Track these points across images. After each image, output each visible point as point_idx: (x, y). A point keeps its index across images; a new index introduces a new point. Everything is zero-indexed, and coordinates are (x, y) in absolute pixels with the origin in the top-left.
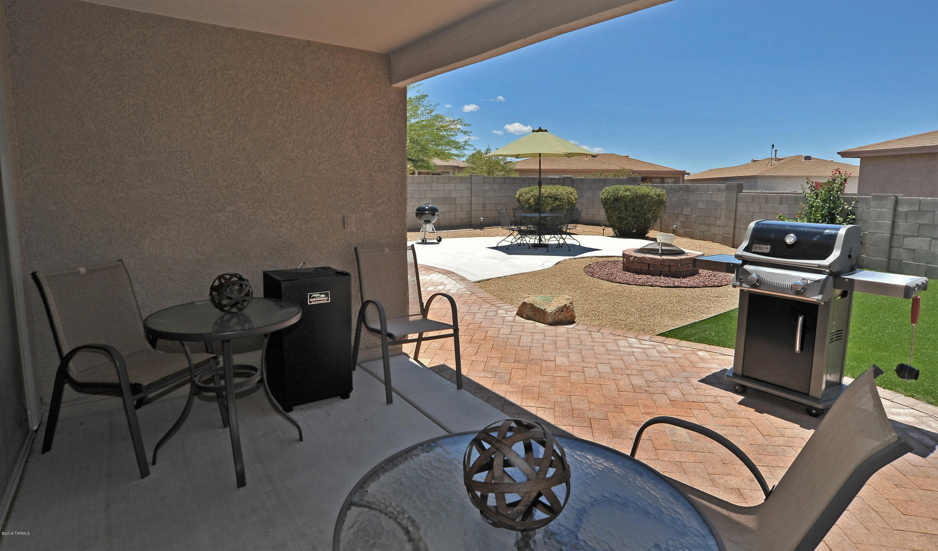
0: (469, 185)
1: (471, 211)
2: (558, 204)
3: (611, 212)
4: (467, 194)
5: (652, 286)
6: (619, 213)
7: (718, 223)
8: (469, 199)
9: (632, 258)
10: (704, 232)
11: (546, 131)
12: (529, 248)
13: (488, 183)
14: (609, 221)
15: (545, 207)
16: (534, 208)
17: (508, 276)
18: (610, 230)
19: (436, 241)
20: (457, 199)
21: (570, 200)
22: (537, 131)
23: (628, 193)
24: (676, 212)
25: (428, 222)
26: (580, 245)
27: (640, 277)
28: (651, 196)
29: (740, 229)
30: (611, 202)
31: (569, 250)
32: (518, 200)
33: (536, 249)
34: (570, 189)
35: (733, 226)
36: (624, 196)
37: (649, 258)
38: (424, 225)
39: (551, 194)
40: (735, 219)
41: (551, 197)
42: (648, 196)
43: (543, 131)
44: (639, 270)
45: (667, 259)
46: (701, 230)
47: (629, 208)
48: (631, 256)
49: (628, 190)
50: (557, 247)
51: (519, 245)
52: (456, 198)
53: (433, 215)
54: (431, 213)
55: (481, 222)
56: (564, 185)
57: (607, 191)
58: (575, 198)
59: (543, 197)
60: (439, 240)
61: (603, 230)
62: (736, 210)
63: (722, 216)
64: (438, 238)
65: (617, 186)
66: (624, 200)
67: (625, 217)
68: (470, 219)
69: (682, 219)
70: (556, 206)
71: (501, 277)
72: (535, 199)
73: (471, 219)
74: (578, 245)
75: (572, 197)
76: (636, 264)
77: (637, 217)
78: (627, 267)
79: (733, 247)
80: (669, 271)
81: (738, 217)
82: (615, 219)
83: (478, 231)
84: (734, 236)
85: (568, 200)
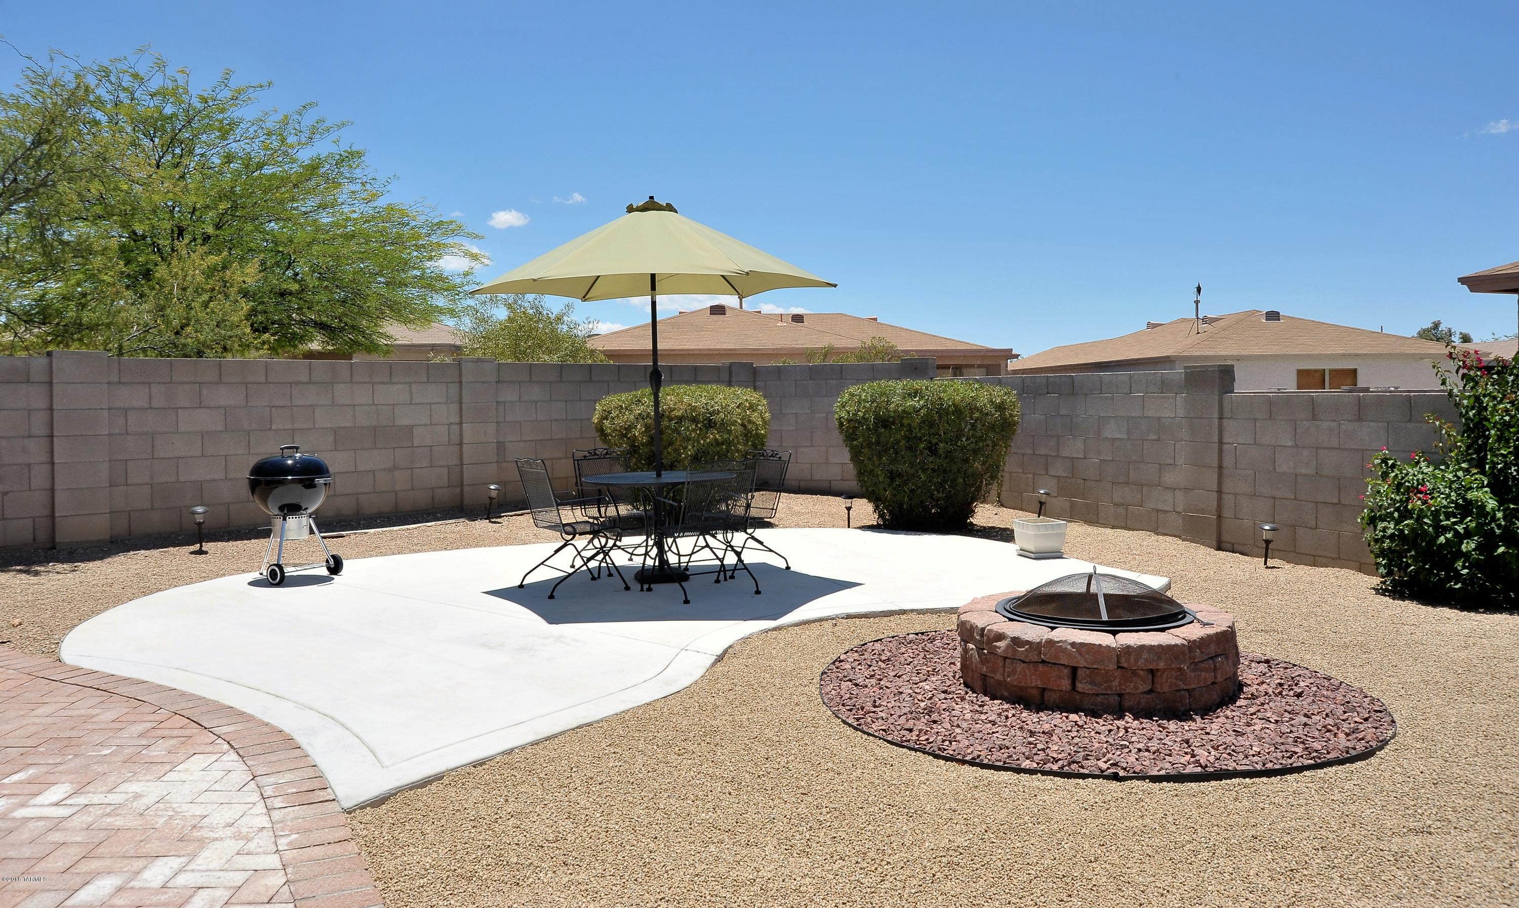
0: (454, 389)
1: (462, 464)
2: (716, 439)
3: (870, 459)
4: (446, 413)
5: (1115, 777)
6: (892, 462)
7: (1169, 478)
8: (456, 428)
9: (1002, 644)
10: (1126, 506)
11: (670, 208)
12: (627, 588)
13: (512, 382)
14: (862, 482)
15: (676, 450)
16: (643, 450)
17: (523, 748)
18: (864, 509)
19: (324, 572)
20: (415, 431)
21: (749, 427)
22: (644, 209)
23: (916, 403)
24: (1041, 451)
25: (292, 509)
26: (788, 568)
27: (1047, 727)
28: (980, 410)
29: (1235, 494)
30: (869, 429)
31: (758, 592)
32: (601, 430)
33: (649, 590)
34: (747, 395)
35: (1215, 488)
36: (904, 411)
37: (1073, 644)
38: (278, 521)
39: (694, 409)
40: (1220, 467)
41: (694, 420)
42: (972, 408)
43: (659, 208)
44: (1035, 692)
45: (1142, 648)
46: (1116, 500)
47: (922, 446)
48: (1000, 637)
49: (916, 393)
50: (718, 581)
51: (593, 578)
52: (412, 426)
53: (310, 485)
54: (300, 481)
55: (491, 498)
56: (730, 384)
57: (856, 399)
58: (763, 419)
59: (671, 419)
60: (336, 567)
61: (849, 509)
62: (1221, 443)
63: (1180, 461)
64: (332, 562)
65: (883, 383)
66: (905, 422)
67: (912, 471)
68: (458, 490)
69: (1059, 469)
70: (711, 444)
71: (490, 759)
72: (647, 427)
73: (462, 491)
74: (784, 566)
75: (755, 417)
76: (1020, 667)
77: (945, 471)
78: (984, 677)
79: (1219, 548)
80: (1151, 691)
81: (1228, 461)
82: (881, 479)
83: (482, 525)
84: (1219, 517)
85: (743, 425)
